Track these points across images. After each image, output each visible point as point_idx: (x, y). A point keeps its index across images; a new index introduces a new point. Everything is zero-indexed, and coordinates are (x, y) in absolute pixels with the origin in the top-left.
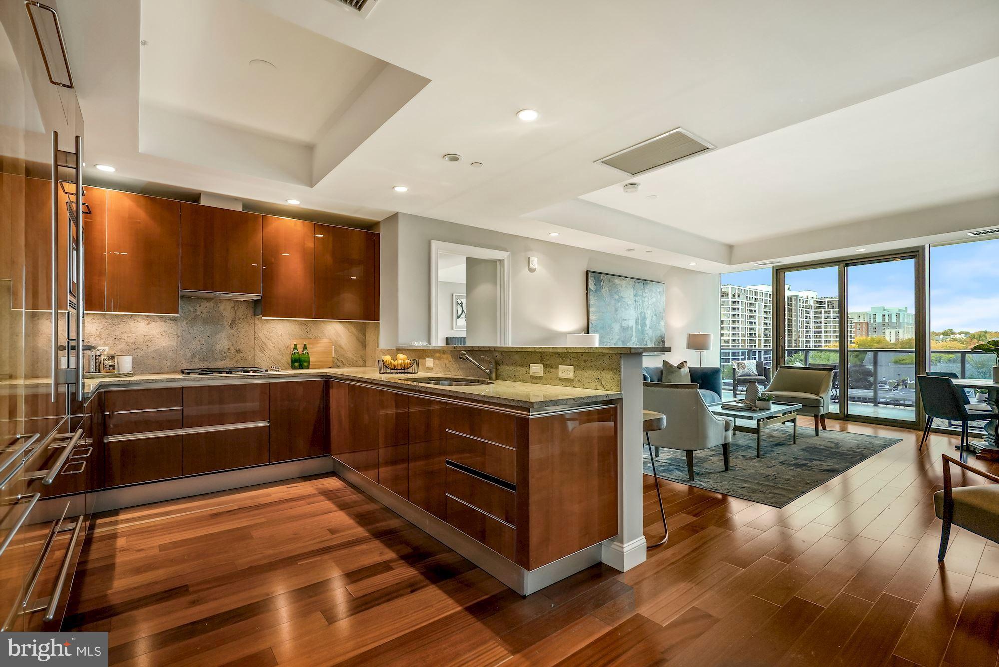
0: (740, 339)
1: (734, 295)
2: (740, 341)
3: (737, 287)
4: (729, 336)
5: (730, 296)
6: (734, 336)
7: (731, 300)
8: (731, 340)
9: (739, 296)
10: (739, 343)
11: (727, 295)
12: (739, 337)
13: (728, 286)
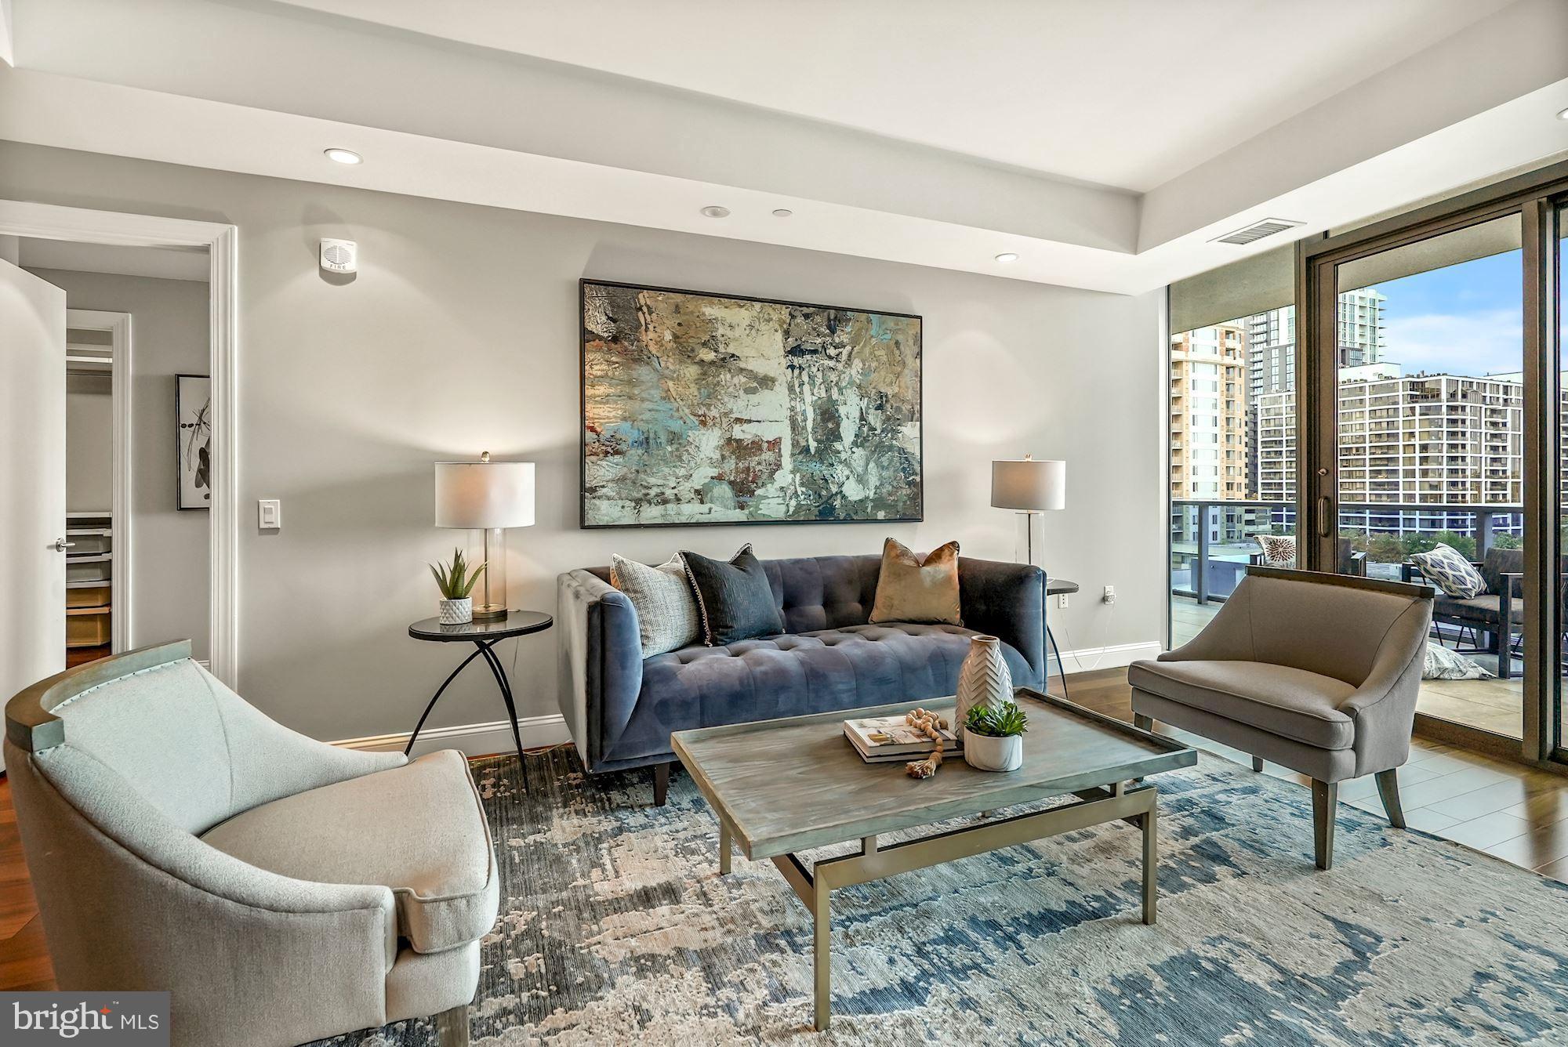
0: (1469, 480)
1: (1453, 396)
2: (1468, 485)
3: (1461, 379)
4: (1440, 476)
5: (1444, 396)
6: (1454, 475)
7: (1444, 404)
8: (1445, 484)
9: (1464, 396)
10: (1464, 490)
11: (1436, 395)
12: (1464, 477)
13: (1439, 378)
